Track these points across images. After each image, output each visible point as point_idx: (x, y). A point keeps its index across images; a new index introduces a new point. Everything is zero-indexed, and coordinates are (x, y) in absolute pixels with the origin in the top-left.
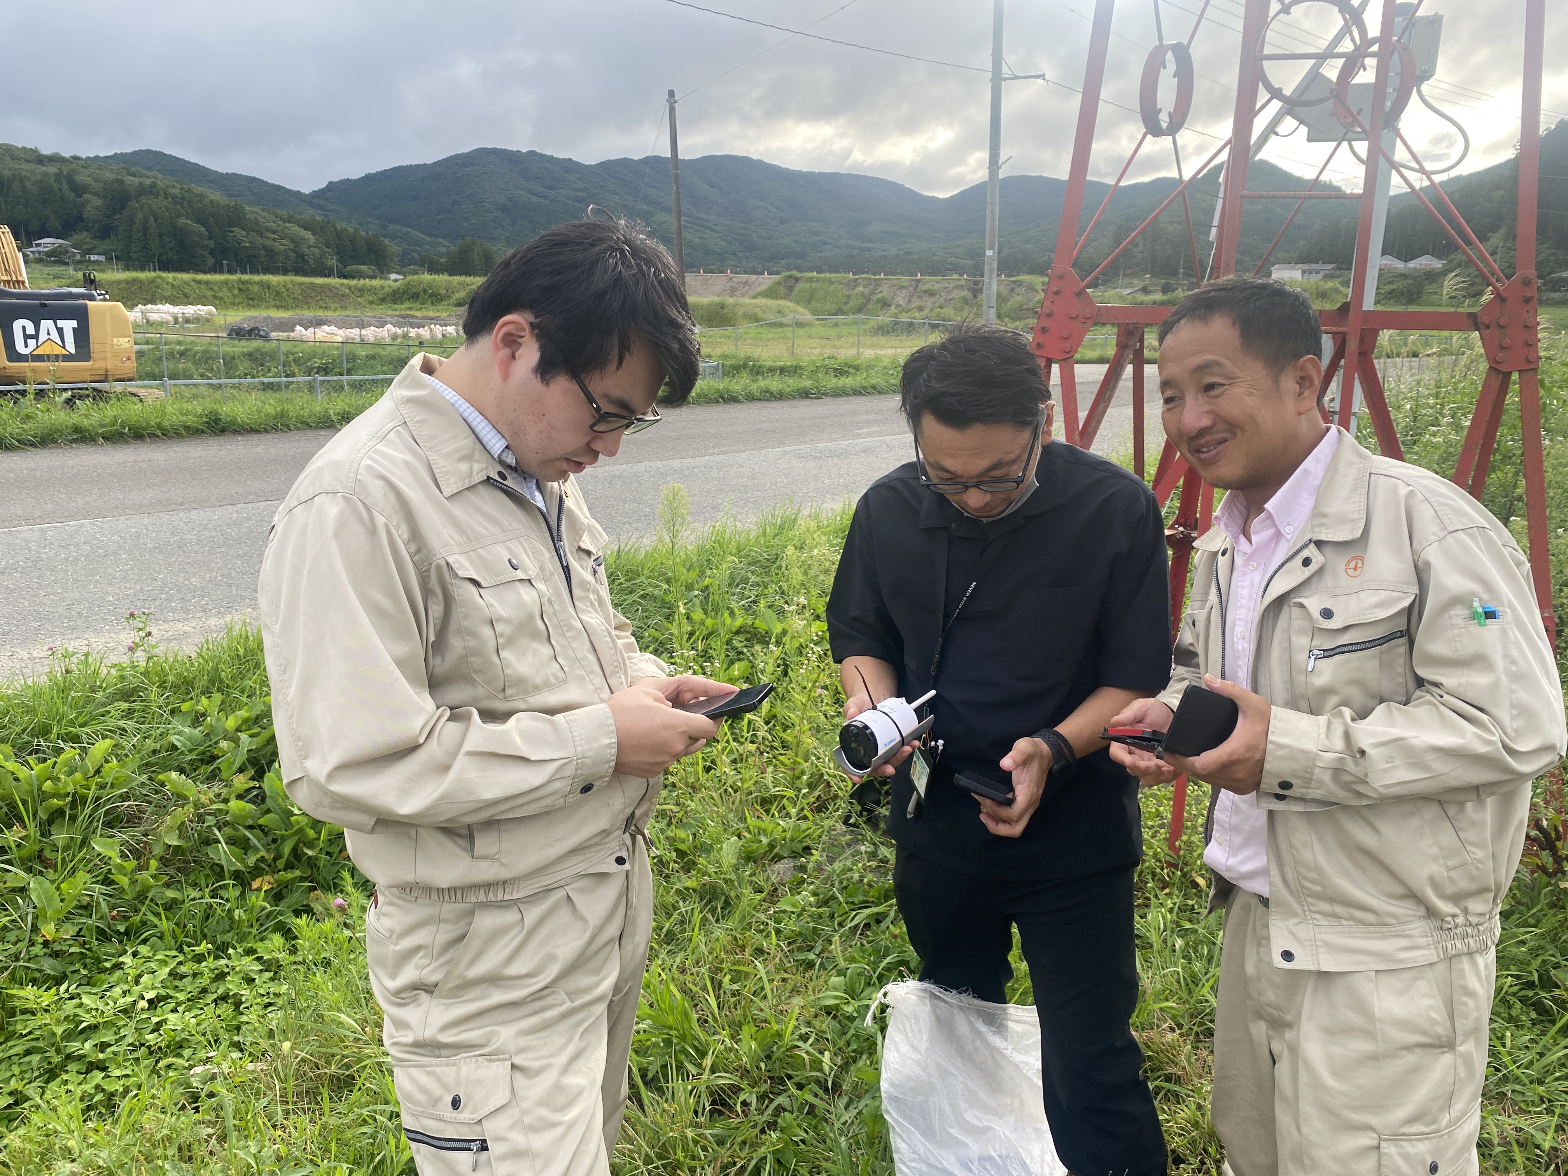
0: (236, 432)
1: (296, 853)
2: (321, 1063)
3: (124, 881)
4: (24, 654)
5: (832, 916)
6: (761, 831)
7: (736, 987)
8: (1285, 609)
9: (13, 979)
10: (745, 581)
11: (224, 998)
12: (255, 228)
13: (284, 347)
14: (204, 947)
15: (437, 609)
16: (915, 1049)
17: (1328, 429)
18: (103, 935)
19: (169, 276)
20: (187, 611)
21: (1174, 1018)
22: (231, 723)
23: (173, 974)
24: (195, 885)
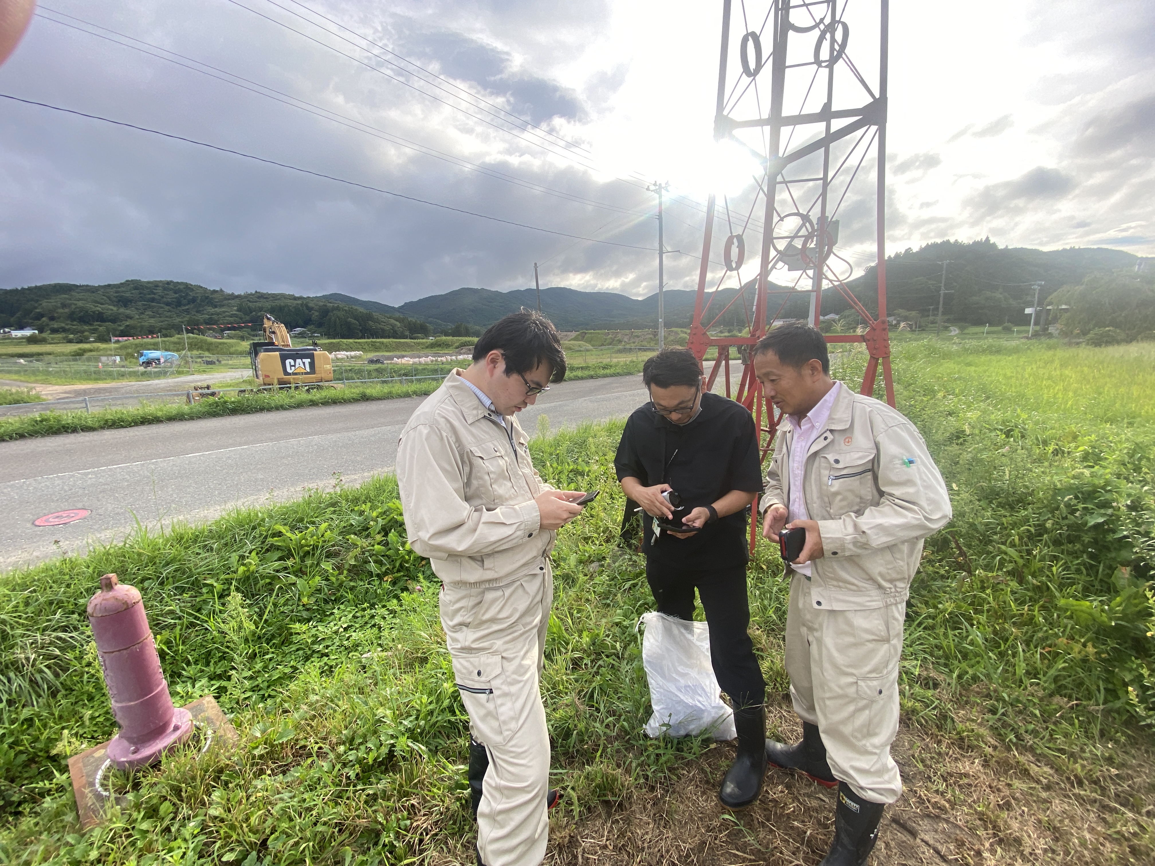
0: (373, 400)
1: (401, 565)
2: (414, 652)
3: (333, 579)
4: (293, 490)
5: (615, 585)
6: (585, 551)
7: (579, 615)
8: (817, 459)
9: (291, 620)
10: (573, 451)
11: (374, 625)
12: (377, 321)
13: (390, 366)
14: (366, 605)
15: (467, 469)
16: (657, 641)
17: (834, 383)
18: (326, 602)
19: (345, 341)
20: (356, 471)
21: (758, 624)
22: (375, 514)
23: (354, 616)
24: (361, 580)
